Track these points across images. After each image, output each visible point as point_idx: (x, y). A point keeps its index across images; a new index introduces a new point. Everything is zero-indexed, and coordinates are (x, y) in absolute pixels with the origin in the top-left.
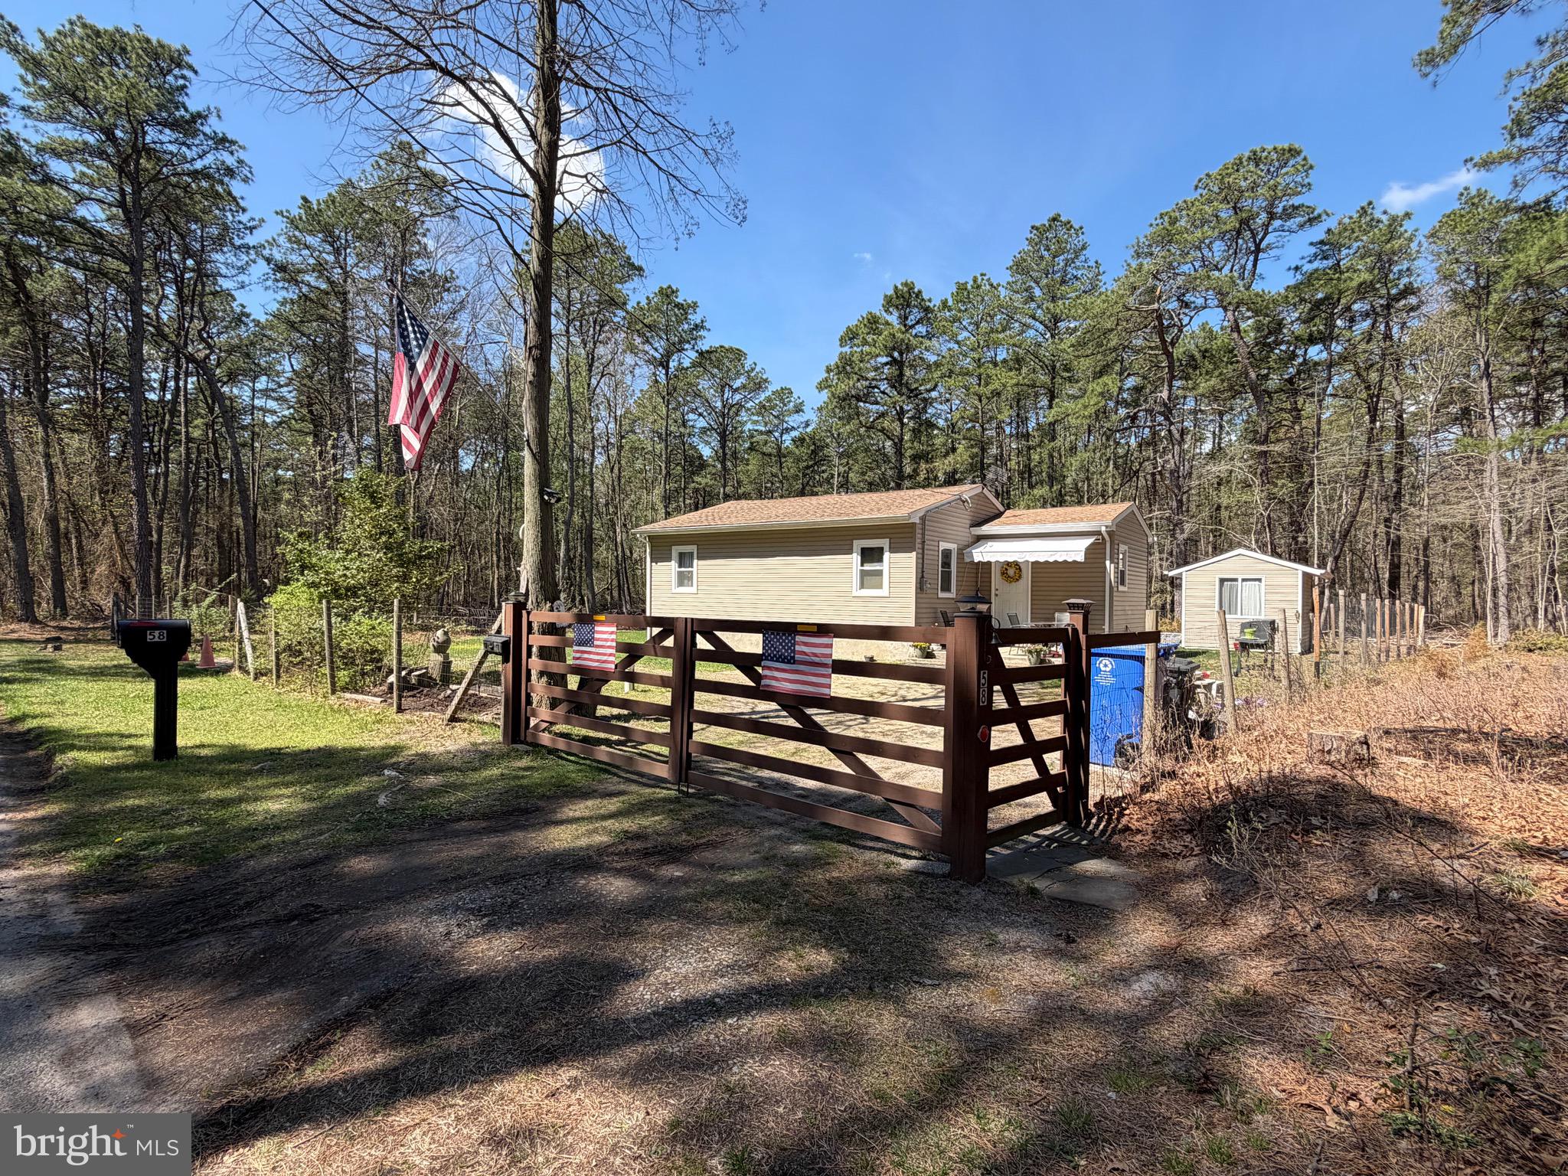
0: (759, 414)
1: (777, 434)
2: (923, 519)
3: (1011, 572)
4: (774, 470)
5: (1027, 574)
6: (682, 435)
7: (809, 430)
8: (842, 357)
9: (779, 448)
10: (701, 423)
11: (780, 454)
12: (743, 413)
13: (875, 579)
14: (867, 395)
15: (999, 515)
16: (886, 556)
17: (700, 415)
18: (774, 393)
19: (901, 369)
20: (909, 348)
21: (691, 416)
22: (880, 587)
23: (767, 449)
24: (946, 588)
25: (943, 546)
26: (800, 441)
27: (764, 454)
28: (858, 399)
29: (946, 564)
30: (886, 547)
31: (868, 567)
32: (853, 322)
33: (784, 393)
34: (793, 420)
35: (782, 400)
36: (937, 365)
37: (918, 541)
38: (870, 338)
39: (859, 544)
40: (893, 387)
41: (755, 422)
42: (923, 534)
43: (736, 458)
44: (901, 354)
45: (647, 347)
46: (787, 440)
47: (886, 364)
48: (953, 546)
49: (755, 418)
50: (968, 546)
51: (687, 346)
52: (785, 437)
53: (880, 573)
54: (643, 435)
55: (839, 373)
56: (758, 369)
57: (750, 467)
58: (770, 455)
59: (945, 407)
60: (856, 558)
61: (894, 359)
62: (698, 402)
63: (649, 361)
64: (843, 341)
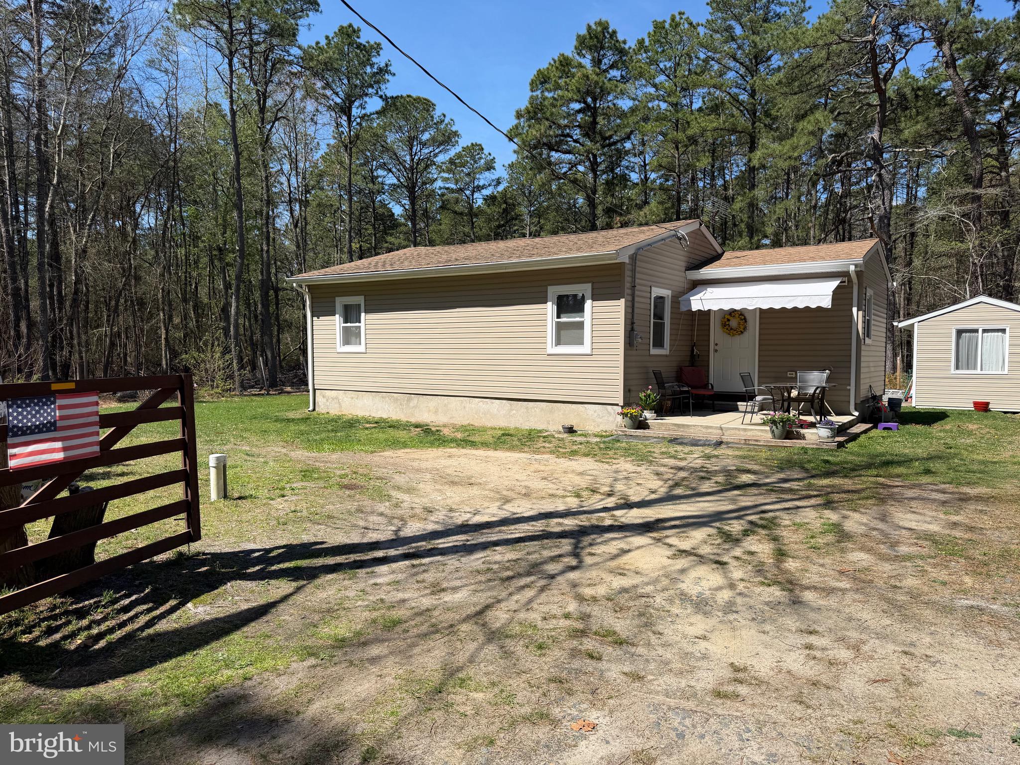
0: (449, 171)
1: (468, 192)
2: (634, 258)
3: (734, 323)
4: (467, 230)
5: (754, 326)
6: (371, 192)
7: (501, 188)
8: (532, 99)
9: (471, 207)
10: (391, 180)
11: (472, 213)
12: (433, 169)
13: (574, 333)
14: (560, 143)
15: (717, 257)
16: (588, 304)
17: (390, 170)
18: (464, 149)
19: (594, 116)
20: (604, 92)
21: (381, 172)
22: (580, 342)
23: (459, 208)
24: (659, 343)
25: (657, 292)
26: (491, 200)
27: (455, 212)
28: (551, 148)
29: (659, 316)
30: (588, 294)
31: (564, 319)
32: (544, 66)
33: (475, 149)
34: (484, 178)
35: (473, 157)
36: (633, 110)
37: (628, 285)
38: (562, 82)
39: (554, 291)
40: (586, 135)
41: (446, 180)
42: (634, 277)
43: (428, 217)
44: (594, 100)
45: (329, 93)
46: (479, 200)
47: (579, 111)
48: (665, 293)
49: (446, 175)
50: (684, 293)
51: (370, 90)
52: (476, 195)
53: (581, 325)
54: (330, 192)
55: (529, 120)
56: (447, 120)
57: (443, 227)
58: (461, 214)
59: (637, 160)
60: (550, 308)
61: (588, 106)
62: (386, 158)
63: (329, 108)
64: (533, 85)
